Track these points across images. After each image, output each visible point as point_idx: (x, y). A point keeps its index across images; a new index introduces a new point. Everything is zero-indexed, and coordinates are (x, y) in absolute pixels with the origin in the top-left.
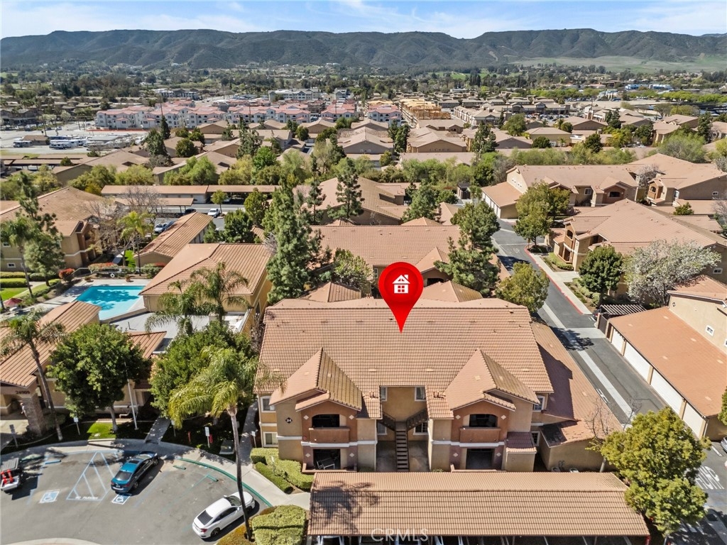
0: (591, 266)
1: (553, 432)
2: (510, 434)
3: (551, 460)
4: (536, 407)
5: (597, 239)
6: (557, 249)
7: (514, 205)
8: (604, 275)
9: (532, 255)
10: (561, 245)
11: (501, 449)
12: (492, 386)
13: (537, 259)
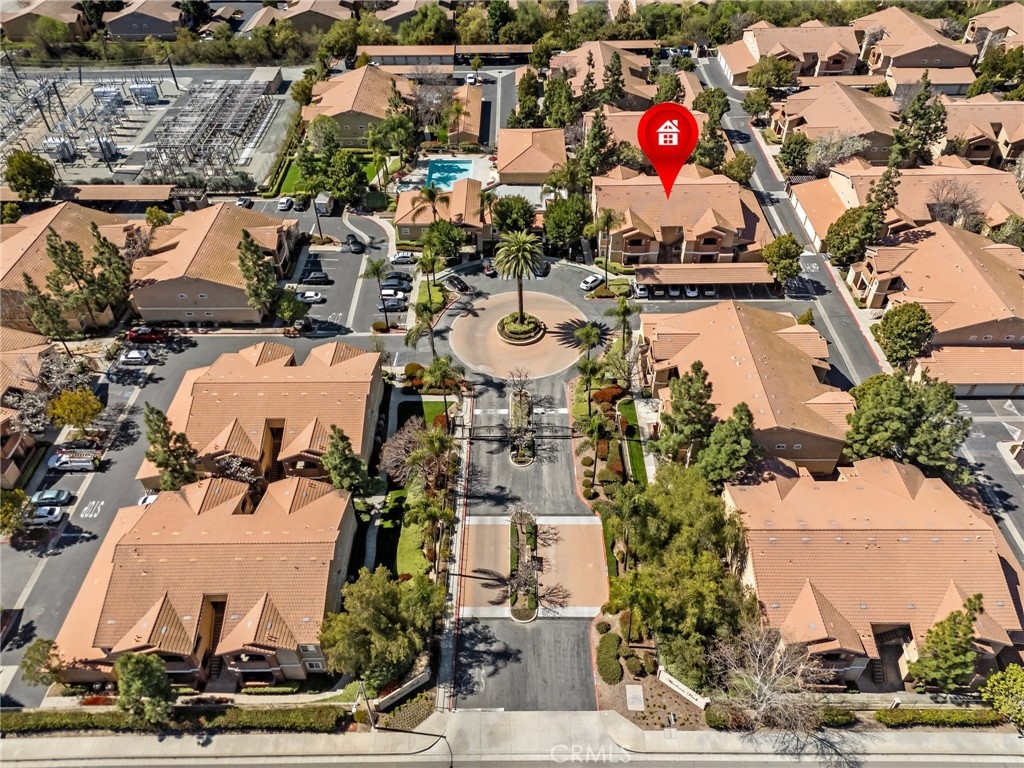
0: (788, 148)
1: (743, 247)
2: (722, 248)
3: (741, 258)
4: (736, 235)
5: (801, 121)
6: (773, 124)
7: (746, 73)
8: (795, 155)
9: (753, 128)
10: (776, 122)
11: (717, 255)
12: (716, 225)
13: (756, 132)
